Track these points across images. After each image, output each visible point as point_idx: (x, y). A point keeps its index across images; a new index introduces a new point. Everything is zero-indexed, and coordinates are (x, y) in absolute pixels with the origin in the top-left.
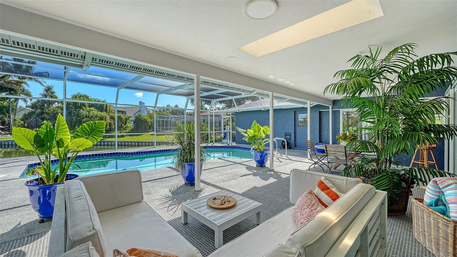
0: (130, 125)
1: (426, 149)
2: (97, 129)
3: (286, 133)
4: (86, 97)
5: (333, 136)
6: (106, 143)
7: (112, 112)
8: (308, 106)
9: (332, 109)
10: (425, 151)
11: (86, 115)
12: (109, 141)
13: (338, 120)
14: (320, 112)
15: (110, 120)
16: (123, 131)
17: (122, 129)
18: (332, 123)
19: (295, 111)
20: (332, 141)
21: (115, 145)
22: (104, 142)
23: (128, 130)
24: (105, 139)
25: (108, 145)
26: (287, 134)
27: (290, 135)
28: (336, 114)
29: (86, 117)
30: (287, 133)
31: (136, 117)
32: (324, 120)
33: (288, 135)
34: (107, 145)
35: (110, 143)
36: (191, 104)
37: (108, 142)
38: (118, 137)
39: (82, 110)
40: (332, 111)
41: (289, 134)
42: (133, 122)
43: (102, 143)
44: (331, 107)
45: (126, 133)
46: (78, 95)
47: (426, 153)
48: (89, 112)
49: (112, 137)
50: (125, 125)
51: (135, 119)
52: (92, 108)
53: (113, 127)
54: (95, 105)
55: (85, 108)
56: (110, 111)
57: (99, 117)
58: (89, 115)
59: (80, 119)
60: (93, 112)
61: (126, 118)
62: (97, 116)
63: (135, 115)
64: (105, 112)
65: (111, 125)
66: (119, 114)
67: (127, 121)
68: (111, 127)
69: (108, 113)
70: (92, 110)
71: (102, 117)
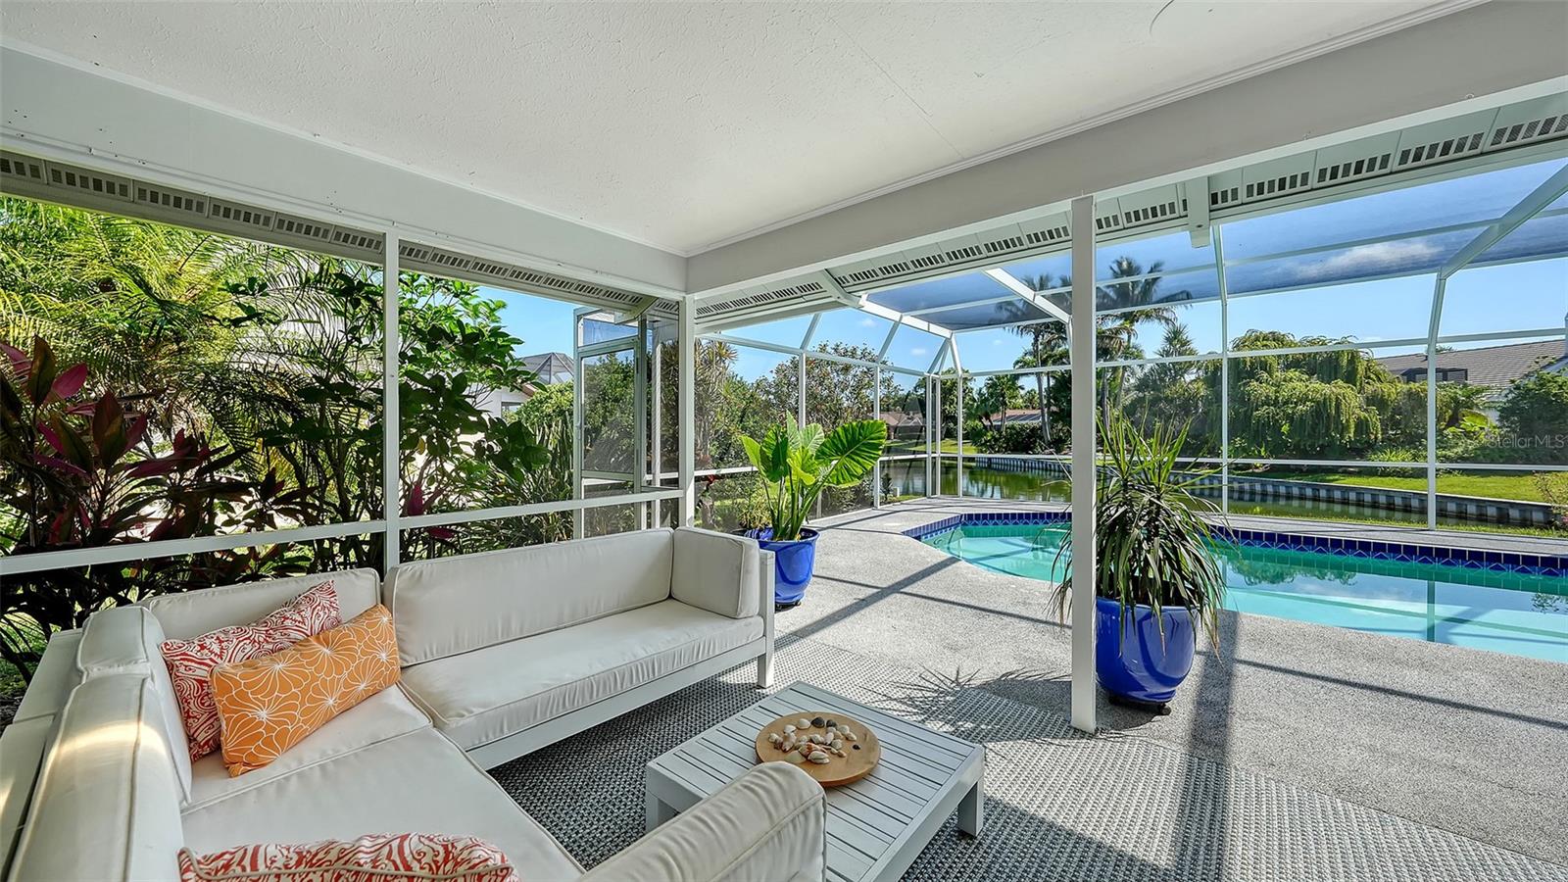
0: (1486, 425)
2: (865, 441)
6: (1337, 495)
7: (1379, 380)
11: (1267, 397)
12: (1352, 489)
15: (1366, 410)
22: (1328, 490)
23: (1459, 450)
24: (1337, 480)
25: (1345, 502)
29: (1267, 402)
31: (1517, 387)
34: (1343, 503)
35: (1352, 496)
37: (1345, 490)
39: (1254, 384)
42: (1493, 417)
43: (1309, 492)
46: (1249, 338)
48: (1279, 387)
49: (1372, 472)
50: (1448, 426)
51: (1510, 396)
52: (1291, 374)
53: (1376, 435)
54: (1305, 360)
55: (1265, 375)
56: (1369, 378)
57: (1312, 401)
58: (1277, 397)
59: (1246, 412)
60: (1291, 385)
61: (1455, 399)
62: (1307, 400)
63: (1513, 382)
64: (1340, 382)
65: (1367, 426)
66: (1417, 385)
67: (1463, 411)
68: (1368, 434)
69: (1361, 384)
70: (1291, 378)
71: (1325, 399)
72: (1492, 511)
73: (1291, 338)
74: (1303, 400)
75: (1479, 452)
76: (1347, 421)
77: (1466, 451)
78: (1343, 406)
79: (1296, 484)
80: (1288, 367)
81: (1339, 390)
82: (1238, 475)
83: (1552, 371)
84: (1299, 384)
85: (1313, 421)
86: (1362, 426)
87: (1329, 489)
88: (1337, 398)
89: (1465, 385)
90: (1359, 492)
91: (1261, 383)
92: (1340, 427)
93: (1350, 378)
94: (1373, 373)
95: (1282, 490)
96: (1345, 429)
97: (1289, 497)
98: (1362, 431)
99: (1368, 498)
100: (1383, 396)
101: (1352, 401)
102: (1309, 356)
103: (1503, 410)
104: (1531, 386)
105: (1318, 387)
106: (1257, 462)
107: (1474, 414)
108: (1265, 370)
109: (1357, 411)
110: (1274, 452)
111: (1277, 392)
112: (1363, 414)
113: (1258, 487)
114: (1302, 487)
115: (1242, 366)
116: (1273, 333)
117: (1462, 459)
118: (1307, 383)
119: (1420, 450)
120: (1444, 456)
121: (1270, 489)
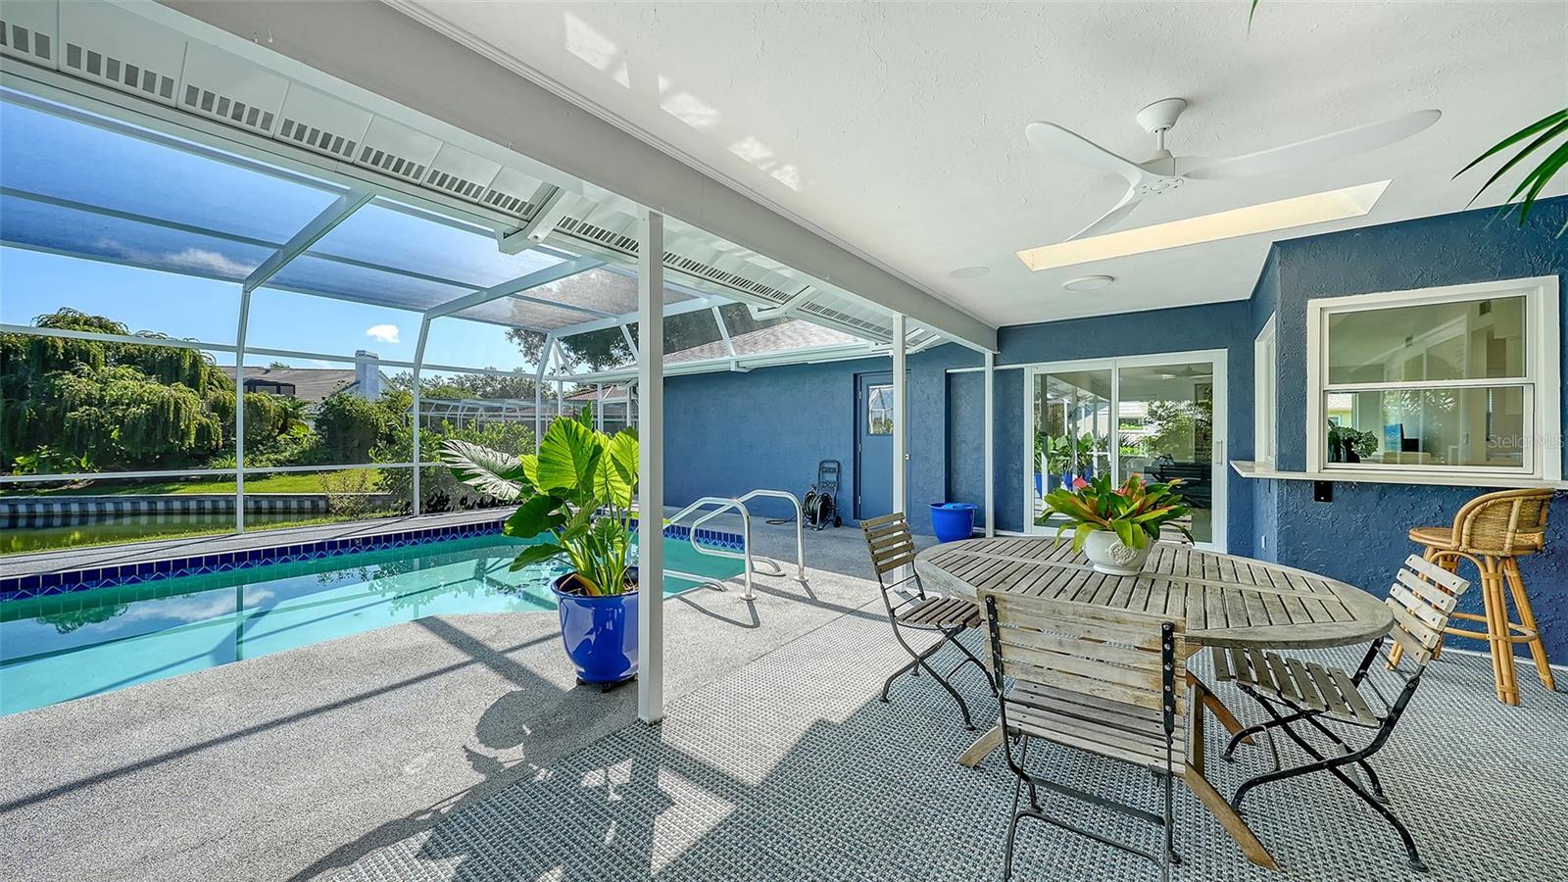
0: (306, 432)
1: (1493, 557)
3: (821, 464)
4: (104, 326)
5: (998, 473)
6: (176, 505)
7: (222, 387)
8: (895, 351)
9: (995, 364)
10: (1491, 570)
11: (89, 395)
12: (193, 498)
13: (1016, 411)
14: (949, 376)
15: (208, 416)
16: (264, 458)
17: (261, 448)
18: (994, 420)
19: (855, 376)
20: (995, 492)
21: (230, 511)
22: (166, 502)
23: (288, 454)
24: (176, 489)
25: (185, 512)
26: (827, 465)
27: (839, 471)
28: (1008, 385)
29: (88, 401)
30: (826, 461)
31: (326, 403)
32: (963, 408)
33: (829, 470)
34: (183, 513)
35: (193, 505)
36: (527, 359)
37: (185, 499)
38: (249, 478)
39: (69, 377)
40: (996, 373)
41: (835, 466)
42: (311, 424)
43: (144, 506)
44: (989, 355)
45: (280, 463)
46: (64, 317)
47: (1493, 583)
48: (105, 383)
49: (213, 479)
50: (280, 433)
51: (322, 410)
52: (122, 370)
53: (217, 441)
54: (141, 357)
55: (86, 368)
56: (212, 384)
57: (148, 403)
58: (102, 397)
59: (55, 413)
60: (120, 383)
61: (285, 410)
62: (142, 401)
63: (324, 398)
64: (181, 386)
65: (209, 432)
66: (256, 395)
67: (291, 420)
68: (209, 442)
69: (204, 390)
70: (123, 375)
71: (162, 402)
72: (307, 504)
73: (125, 329)
74: (138, 401)
75: (301, 455)
76: (188, 427)
77: (292, 455)
78: (183, 411)
79: (127, 499)
80: (120, 362)
81: (179, 394)
82: (42, 494)
83: (347, 392)
84: (130, 383)
85: (147, 425)
86: (203, 432)
87: (168, 500)
88: (176, 403)
89: (293, 399)
90: (200, 500)
91: (79, 376)
92: (180, 433)
93: (193, 382)
94: (217, 380)
95: (110, 507)
96: (185, 434)
97: (118, 514)
98: (203, 437)
99: (208, 505)
100: (224, 403)
101: (194, 406)
102: (147, 353)
103: (317, 421)
104: (334, 403)
105: (155, 389)
106: (77, 477)
107: (298, 423)
108: (88, 362)
109: (199, 417)
110: (102, 461)
111: (102, 390)
112: (205, 420)
113: (75, 508)
114: (134, 502)
115: (50, 352)
116: (99, 319)
117: (290, 462)
118: (143, 383)
119: (256, 455)
120: (276, 460)
121: (92, 508)
